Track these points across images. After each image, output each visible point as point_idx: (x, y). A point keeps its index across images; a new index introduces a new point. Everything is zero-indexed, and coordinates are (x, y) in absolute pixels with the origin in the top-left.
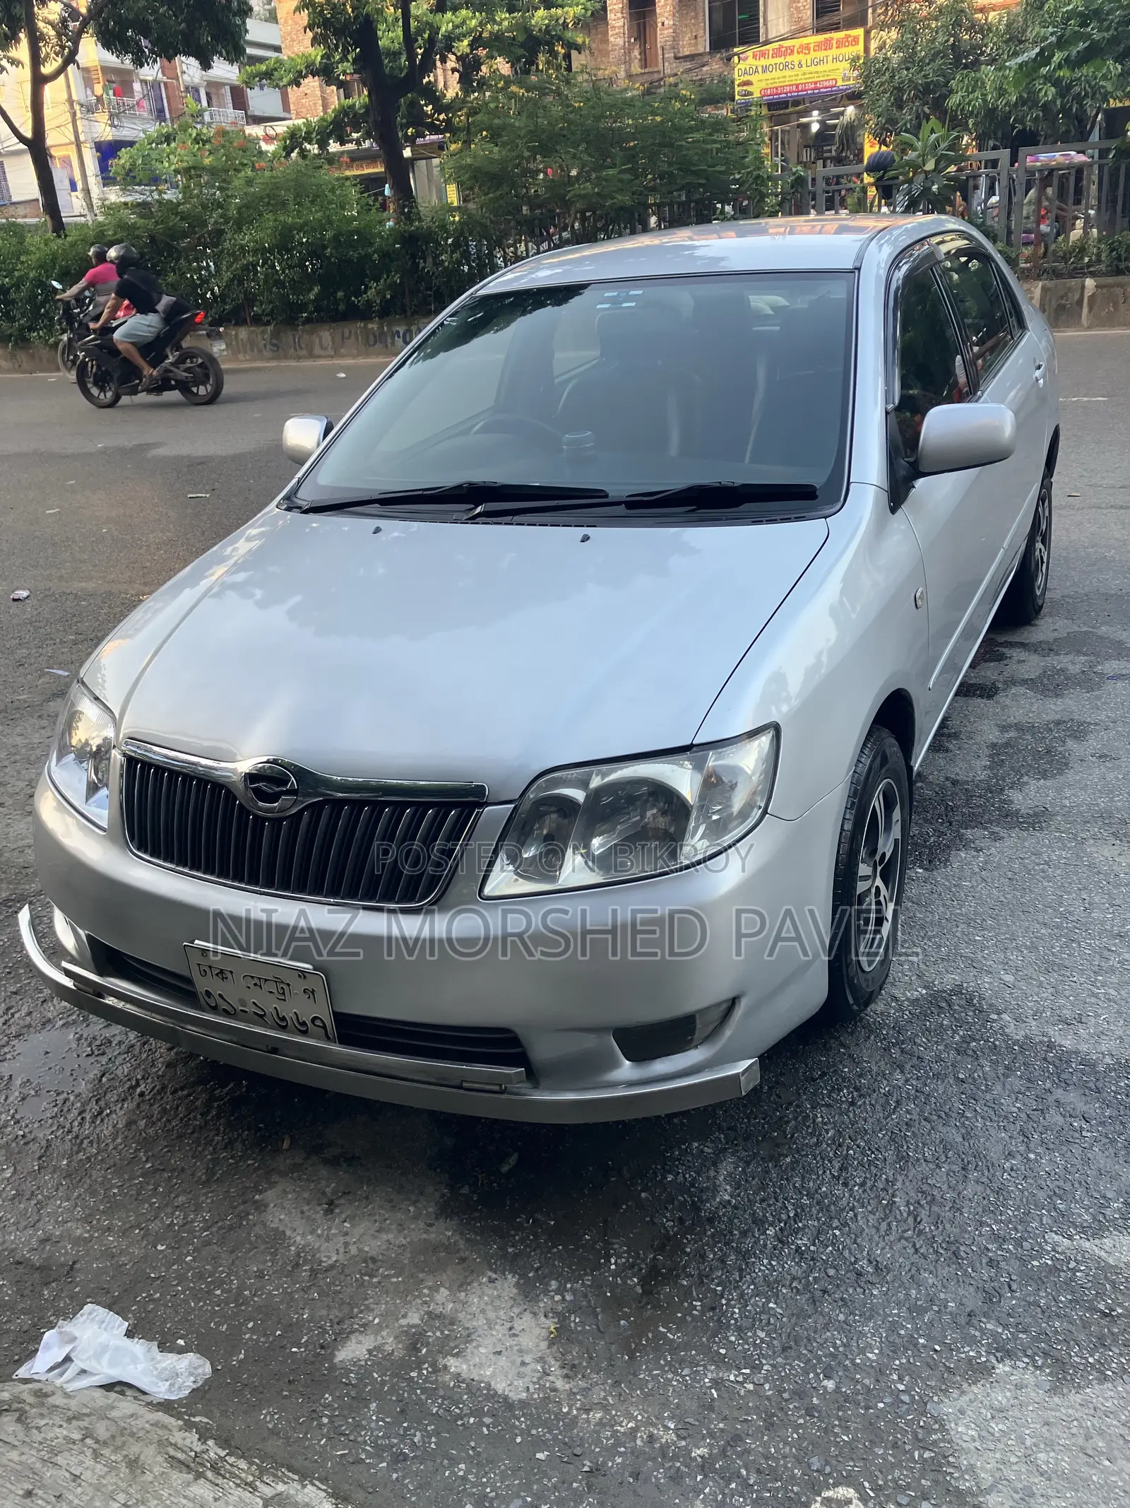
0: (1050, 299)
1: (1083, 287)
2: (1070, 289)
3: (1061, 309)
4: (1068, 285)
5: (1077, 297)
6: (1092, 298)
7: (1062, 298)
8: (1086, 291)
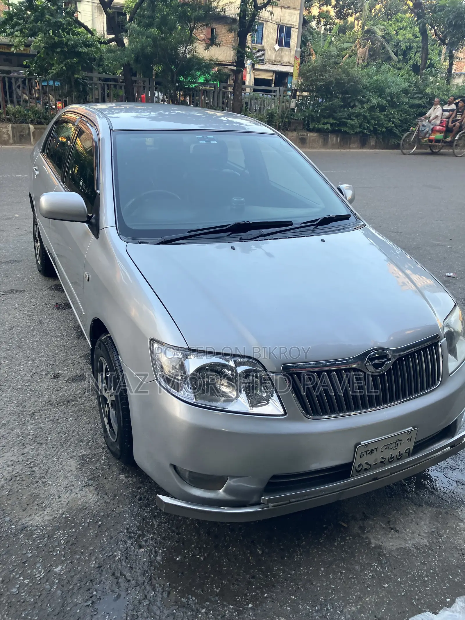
0: (16, 132)
1: (29, 128)
2: (24, 128)
3: (21, 136)
4: (22, 126)
5: (27, 132)
6: (33, 133)
7: (21, 132)
8: (31, 130)
